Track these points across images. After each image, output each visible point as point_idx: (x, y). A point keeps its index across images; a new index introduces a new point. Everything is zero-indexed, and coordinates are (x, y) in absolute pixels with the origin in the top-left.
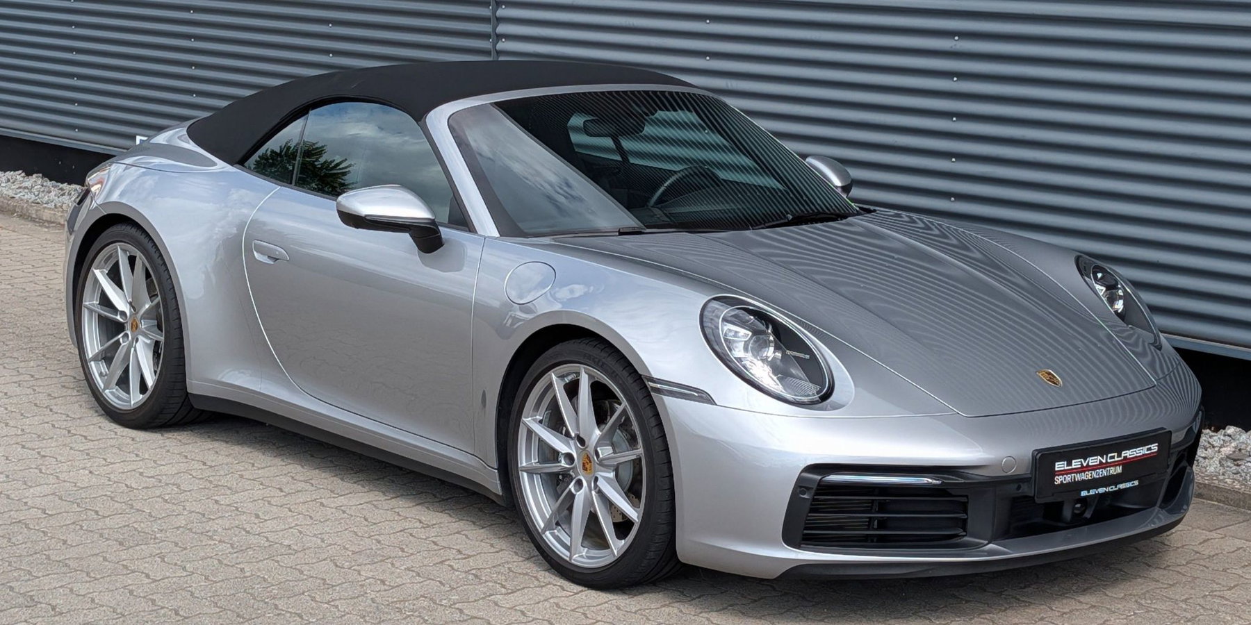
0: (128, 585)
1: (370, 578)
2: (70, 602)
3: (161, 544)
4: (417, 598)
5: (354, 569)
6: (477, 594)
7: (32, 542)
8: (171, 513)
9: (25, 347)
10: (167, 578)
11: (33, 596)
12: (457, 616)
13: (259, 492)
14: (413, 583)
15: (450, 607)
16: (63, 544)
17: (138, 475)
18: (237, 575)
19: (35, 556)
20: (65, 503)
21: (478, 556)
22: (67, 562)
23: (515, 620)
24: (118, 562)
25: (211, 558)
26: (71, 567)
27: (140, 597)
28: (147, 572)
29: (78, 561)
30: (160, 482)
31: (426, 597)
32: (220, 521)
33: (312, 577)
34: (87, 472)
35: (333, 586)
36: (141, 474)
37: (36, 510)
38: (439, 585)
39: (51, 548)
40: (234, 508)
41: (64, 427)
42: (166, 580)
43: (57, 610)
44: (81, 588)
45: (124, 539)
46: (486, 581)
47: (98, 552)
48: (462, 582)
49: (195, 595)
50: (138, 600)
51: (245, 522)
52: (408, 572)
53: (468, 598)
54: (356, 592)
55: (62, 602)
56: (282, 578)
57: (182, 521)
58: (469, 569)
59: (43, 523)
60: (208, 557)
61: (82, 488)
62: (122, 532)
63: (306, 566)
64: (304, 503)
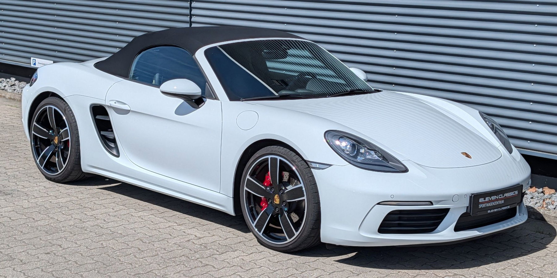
0: (53, 251)
1: (159, 247)
2: (28, 258)
3: (64, 233)
4: (181, 256)
5: (151, 244)
6: (207, 254)
7: (7, 232)
8: (66, 219)
11: (11, 256)
12: (200, 264)
13: (103, 210)
14: (178, 250)
15: (196, 260)
16: (21, 233)
17: (49, 202)
18: (100, 246)
19: (10, 238)
20: (19, 215)
21: (204, 238)
22: (24, 240)
23: (226, 266)
24: (47, 241)
25: (87, 238)
26: (26, 243)
28: (60, 245)
29: (29, 240)
30: (59, 205)
31: (185, 256)
32: (88, 223)
33: (133, 247)
34: (27, 201)
35: (143, 251)
36: (51, 202)
37: (7, 218)
38: (189, 250)
39: (16, 234)
40: (94, 217)
41: (13, 181)
42: (69, 249)
43: (23, 262)
44: (32, 252)
45: (47, 230)
46: (210, 249)
47: (37, 236)
48: (199, 249)
49: (83, 255)
50: (58, 257)
51: (99, 223)
52: (175, 245)
53: (203, 256)
54: (153, 253)
55: (24, 258)
56: (120, 248)
57: (72, 223)
58: (201, 243)
59: (11, 224)
60: (86, 238)
61: (26, 208)
62: (46, 227)
63: (130, 242)
64: (124, 215)
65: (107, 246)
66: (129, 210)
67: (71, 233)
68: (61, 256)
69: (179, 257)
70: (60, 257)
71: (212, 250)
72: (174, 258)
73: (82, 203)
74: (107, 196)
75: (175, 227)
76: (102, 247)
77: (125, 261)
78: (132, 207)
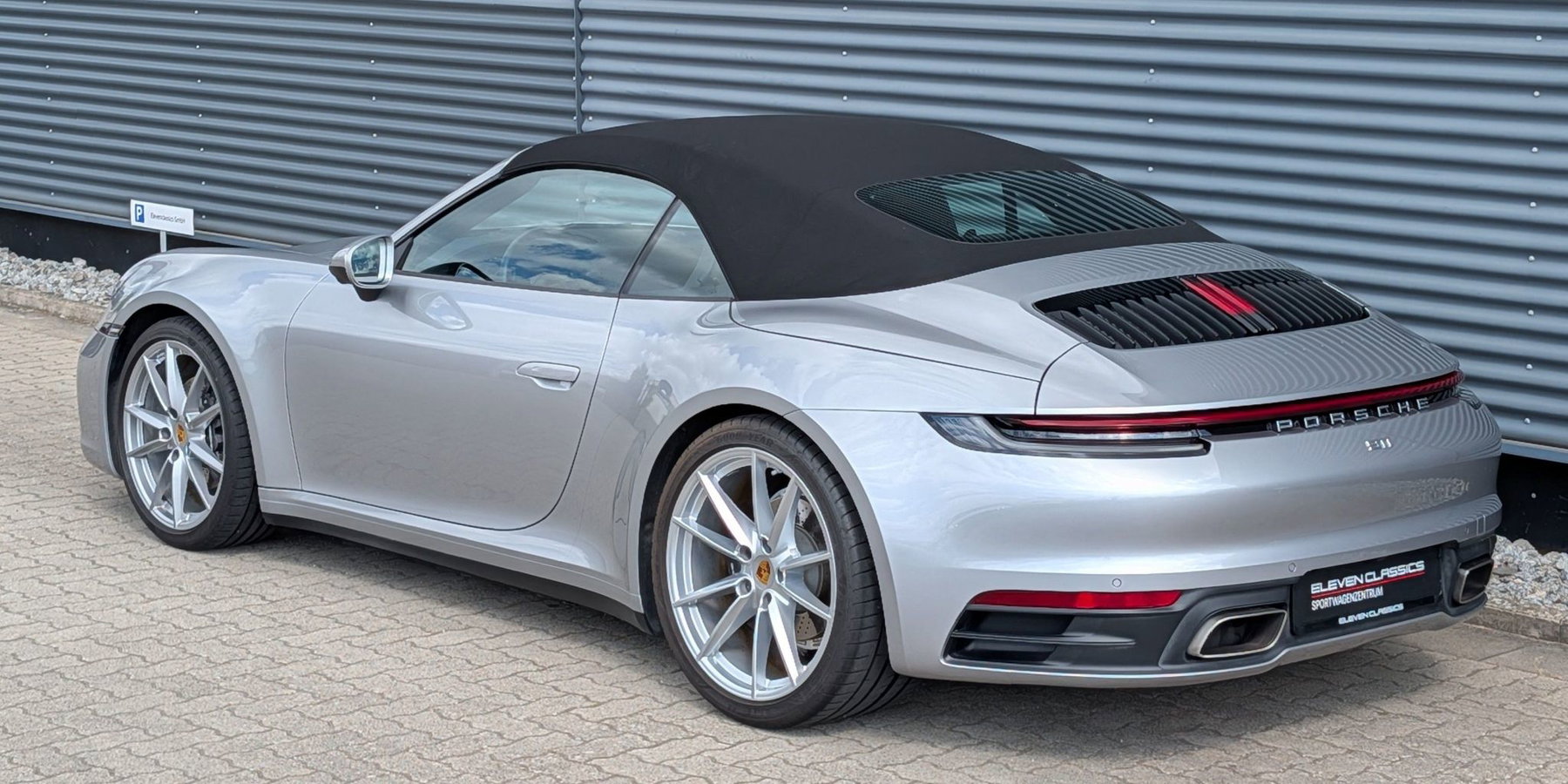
0: (198, 743)
1: (485, 731)
2: (129, 765)
3: (227, 694)
4: (545, 754)
6: (615, 747)
7: (71, 694)
8: (232, 658)
9: (22, 461)
10: (242, 734)
11: (84, 758)
12: (595, 774)
13: (335, 631)
15: (585, 763)
16: (110, 696)
17: (185, 613)
19: (79, 711)
20: (104, 648)
21: (610, 703)
22: (118, 717)
23: (666, 778)
24: (179, 717)
25: (290, 710)
27: (213, 757)
28: (216, 728)
30: (214, 620)
31: (555, 753)
32: (293, 666)
33: (414, 730)
34: (124, 610)
35: (441, 741)
36: (189, 611)
37: (69, 656)
38: (568, 738)
39: (96, 701)
40: (308, 651)
41: (86, 556)
42: (241, 737)
43: (116, 774)
44: (141, 749)
45: (181, 689)
46: (625, 733)
47: (153, 704)
48: (595, 735)
49: (279, 754)
50: (212, 760)
51: (324, 667)
52: (528, 723)
53: (606, 753)
54: (469, 747)
55: (120, 765)
56: (379, 732)
57: (248, 666)
58: (601, 718)
59: (82, 672)
60: (287, 709)
61: (121, 630)
62: (178, 681)
63: (406, 718)
64: (392, 643)
65: (342, 730)
66: (405, 629)
67: (246, 695)
68: (218, 758)
69: (540, 755)
70: (217, 761)
71: (629, 736)
72: (525, 758)
73: (277, 612)
74: (344, 593)
75: (530, 673)
76: (331, 731)
77: (392, 767)
78: (414, 621)
